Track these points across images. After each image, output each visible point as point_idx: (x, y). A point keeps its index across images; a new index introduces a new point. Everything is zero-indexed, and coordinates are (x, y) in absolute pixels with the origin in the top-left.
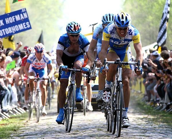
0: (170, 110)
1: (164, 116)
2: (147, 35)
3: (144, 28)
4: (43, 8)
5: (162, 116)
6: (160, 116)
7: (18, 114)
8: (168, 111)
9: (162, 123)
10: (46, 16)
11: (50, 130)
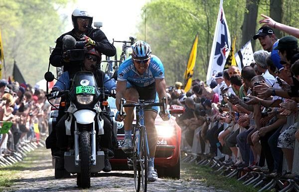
0: (202, 162)
1: (196, 170)
2: (172, 64)
3: (167, 56)
4: (38, 27)
5: (193, 169)
6: (190, 170)
7: (8, 165)
8: (199, 164)
9: (194, 179)
10: (42, 38)
11: (53, 186)
